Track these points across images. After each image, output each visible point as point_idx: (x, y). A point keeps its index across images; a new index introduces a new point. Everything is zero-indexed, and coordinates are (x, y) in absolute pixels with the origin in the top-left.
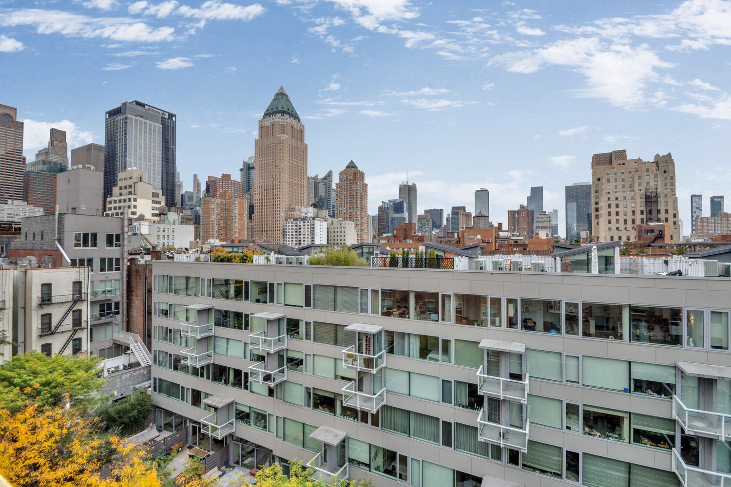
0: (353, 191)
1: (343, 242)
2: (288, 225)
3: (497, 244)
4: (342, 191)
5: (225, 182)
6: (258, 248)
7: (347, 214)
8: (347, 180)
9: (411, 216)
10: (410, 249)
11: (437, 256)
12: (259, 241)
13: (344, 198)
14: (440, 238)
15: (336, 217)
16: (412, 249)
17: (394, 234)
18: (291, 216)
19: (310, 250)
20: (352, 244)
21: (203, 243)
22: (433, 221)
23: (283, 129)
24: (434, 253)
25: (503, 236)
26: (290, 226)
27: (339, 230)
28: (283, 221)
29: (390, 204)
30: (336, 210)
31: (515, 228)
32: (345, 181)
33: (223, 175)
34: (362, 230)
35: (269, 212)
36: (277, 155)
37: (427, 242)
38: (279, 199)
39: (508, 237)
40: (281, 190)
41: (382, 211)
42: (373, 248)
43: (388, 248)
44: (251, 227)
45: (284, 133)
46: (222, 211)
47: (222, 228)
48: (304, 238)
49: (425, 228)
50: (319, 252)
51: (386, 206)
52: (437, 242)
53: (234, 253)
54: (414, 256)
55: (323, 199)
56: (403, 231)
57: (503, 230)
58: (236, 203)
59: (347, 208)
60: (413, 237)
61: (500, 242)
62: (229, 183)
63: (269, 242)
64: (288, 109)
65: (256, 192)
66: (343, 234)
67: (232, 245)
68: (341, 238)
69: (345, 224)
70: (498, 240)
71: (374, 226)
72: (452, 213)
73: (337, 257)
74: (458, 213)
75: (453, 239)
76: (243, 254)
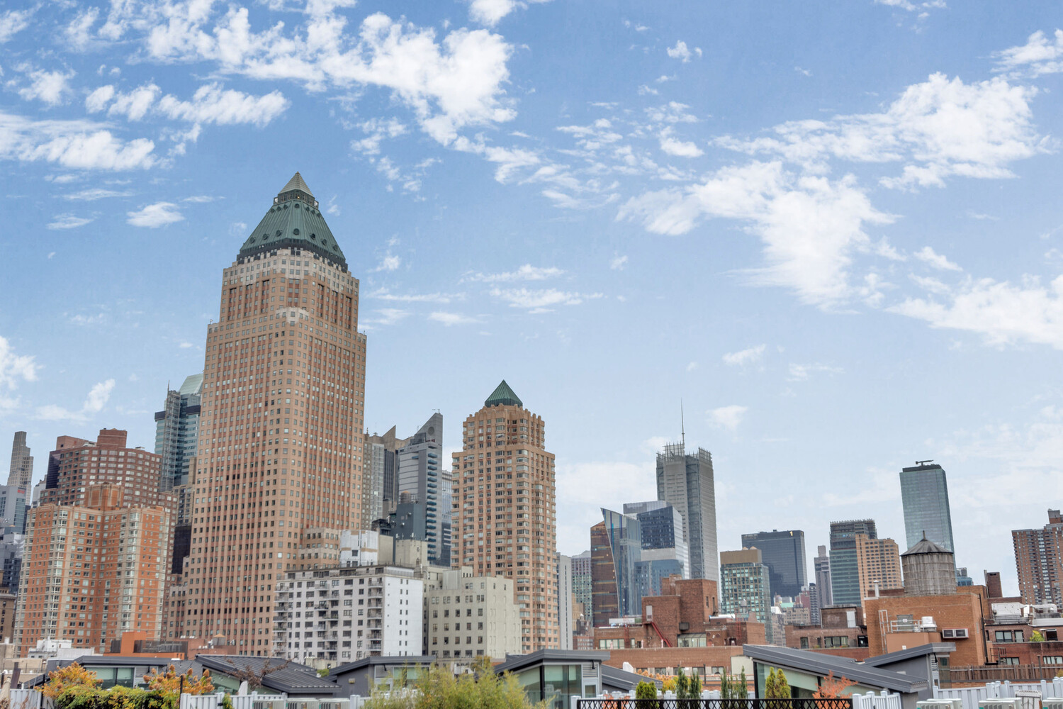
0: (510, 476)
1: (475, 647)
2: (295, 590)
3: (990, 644)
4: (472, 480)
5: (108, 456)
6: (197, 668)
7: (489, 554)
8: (489, 445)
9: (699, 556)
10: (702, 669)
11: (795, 690)
12: (198, 646)
13: (481, 502)
14: (801, 627)
15: (453, 563)
16: (708, 669)
17: (644, 618)
18: (306, 562)
19: (368, 674)
20: (507, 656)
21: (22, 652)
22: (771, 570)
23: (294, 294)
24: (783, 682)
25: (1006, 618)
26: (303, 595)
27: (463, 607)
28: (279, 578)
29: (628, 520)
30: (453, 539)
31: (1041, 589)
32: (481, 445)
33: (104, 432)
34: (539, 605)
35: (237, 548)
36: (272, 368)
37: (755, 643)
38: (271, 508)
39: (1023, 620)
40: (280, 476)
41: (605, 542)
42: (578, 668)
43: (628, 667)
44: (176, 599)
45: (296, 305)
46: (89, 545)
47: (85, 601)
48: (348, 633)
49: (748, 594)
50: (397, 682)
51: (616, 526)
52: (790, 642)
53: (118, 687)
54: (716, 694)
55: (410, 505)
56: (676, 606)
57: (1005, 595)
58: (137, 519)
59: (489, 535)
60: (710, 626)
61: (1000, 636)
62: (118, 457)
63: (232, 649)
64: (313, 236)
65: (201, 486)
66: (474, 620)
67: (114, 658)
68: (469, 633)
69: (482, 585)
70: (991, 630)
71: (577, 591)
72: (833, 544)
73: (459, 700)
74: (851, 543)
75: (842, 631)
76: (147, 692)
